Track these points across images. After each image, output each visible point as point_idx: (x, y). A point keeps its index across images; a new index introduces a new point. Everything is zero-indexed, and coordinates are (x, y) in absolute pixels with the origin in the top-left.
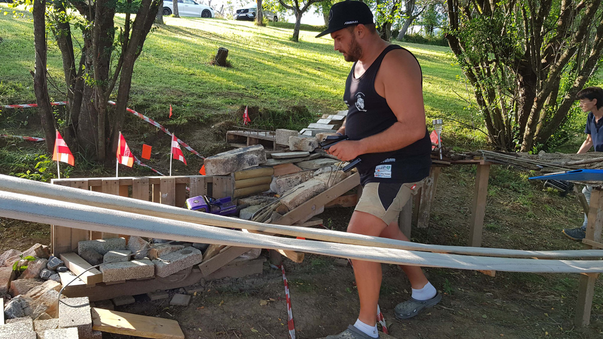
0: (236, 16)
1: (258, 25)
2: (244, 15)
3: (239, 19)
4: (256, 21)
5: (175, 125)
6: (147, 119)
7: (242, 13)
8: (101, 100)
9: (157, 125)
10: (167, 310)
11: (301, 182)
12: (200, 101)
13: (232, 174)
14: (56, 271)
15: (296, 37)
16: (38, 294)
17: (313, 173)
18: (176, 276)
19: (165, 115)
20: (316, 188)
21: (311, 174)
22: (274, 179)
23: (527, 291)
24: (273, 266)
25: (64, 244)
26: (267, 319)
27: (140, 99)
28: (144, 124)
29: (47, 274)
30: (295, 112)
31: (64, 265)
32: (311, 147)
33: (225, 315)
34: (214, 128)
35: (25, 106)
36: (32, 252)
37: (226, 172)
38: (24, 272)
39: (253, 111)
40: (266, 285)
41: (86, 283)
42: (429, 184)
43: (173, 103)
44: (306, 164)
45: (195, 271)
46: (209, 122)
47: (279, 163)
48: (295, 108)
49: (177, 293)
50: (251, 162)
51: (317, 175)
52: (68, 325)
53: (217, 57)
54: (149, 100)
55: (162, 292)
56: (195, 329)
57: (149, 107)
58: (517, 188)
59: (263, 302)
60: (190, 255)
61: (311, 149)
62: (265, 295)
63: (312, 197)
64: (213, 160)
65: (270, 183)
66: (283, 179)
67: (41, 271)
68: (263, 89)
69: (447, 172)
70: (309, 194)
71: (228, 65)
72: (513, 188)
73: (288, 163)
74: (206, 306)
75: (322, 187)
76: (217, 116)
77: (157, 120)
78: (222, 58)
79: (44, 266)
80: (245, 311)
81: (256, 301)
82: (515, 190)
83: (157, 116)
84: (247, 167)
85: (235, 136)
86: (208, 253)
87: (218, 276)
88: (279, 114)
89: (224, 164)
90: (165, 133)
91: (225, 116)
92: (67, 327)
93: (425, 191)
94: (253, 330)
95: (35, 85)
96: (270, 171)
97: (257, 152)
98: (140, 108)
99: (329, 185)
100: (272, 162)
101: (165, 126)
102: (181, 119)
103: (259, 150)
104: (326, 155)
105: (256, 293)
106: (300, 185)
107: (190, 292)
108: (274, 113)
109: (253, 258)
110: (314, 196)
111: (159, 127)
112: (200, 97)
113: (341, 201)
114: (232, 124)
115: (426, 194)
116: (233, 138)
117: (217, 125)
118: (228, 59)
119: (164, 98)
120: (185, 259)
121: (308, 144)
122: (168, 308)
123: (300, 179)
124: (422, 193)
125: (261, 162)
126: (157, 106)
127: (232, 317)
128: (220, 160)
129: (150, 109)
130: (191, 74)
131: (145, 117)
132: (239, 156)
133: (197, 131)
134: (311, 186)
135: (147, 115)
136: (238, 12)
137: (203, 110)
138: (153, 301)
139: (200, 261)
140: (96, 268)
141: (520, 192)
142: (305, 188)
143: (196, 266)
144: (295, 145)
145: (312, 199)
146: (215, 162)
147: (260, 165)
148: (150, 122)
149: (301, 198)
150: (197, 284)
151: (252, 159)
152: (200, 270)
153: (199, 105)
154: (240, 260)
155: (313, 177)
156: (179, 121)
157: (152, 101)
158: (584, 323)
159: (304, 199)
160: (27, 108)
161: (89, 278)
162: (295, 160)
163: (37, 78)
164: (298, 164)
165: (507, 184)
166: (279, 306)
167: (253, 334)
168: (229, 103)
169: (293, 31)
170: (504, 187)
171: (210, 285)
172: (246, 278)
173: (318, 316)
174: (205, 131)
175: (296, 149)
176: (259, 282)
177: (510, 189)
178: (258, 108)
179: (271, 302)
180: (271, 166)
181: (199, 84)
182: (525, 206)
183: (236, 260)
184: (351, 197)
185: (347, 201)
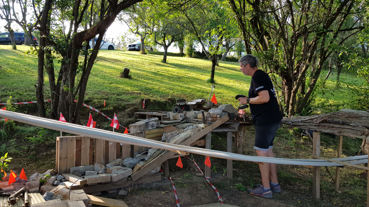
0: (128, 49)
1: (142, 53)
2: (133, 48)
3: (130, 50)
4: (141, 52)
5: (107, 110)
6: (91, 108)
7: (132, 47)
8: (72, 98)
9: (97, 111)
10: (117, 198)
11: (178, 134)
12: (118, 97)
13: (143, 132)
14: (61, 181)
15: (165, 61)
16: (56, 191)
17: (183, 130)
18: (120, 181)
19: (101, 105)
20: (186, 136)
21: (183, 131)
22: (164, 134)
23: (291, 185)
24: (165, 178)
25: (64, 169)
26: (166, 200)
27: (86, 98)
28: (90, 110)
29: (58, 182)
30: (170, 102)
31: (64, 178)
32: (181, 118)
33: (145, 199)
34: (128, 111)
35: (25, 103)
36: (48, 173)
37: (141, 131)
38: (45, 183)
39: (148, 101)
40: (163, 185)
41: (80, 185)
42: (241, 135)
43: (104, 99)
44: (180, 126)
45: (129, 179)
46: (124, 108)
47: (166, 126)
48: (169, 99)
49: (121, 189)
50: (153, 126)
51: (186, 131)
52: (78, 199)
53: (123, 73)
54: (91, 98)
55: (113, 190)
56: (132, 204)
57: (91, 102)
58: (288, 138)
59: (163, 193)
60: (127, 171)
61: (181, 119)
62: (164, 190)
63: (184, 141)
64: (134, 125)
65: (162, 136)
66: (169, 134)
67: (54, 181)
68: (151, 90)
69: (251, 130)
70: (182, 139)
71: (129, 77)
72: (285, 137)
73: (171, 126)
74: (136, 195)
75: (188, 136)
76: (128, 105)
77: (97, 108)
78: (126, 74)
79: (55, 180)
80: (155, 197)
81: (159, 192)
82: (287, 139)
83: (97, 106)
84: (151, 128)
85: (139, 115)
86: (135, 169)
87: (140, 182)
88: (161, 103)
89: (139, 127)
90: (101, 115)
91: (132, 105)
92: (78, 201)
93: (239, 139)
94: (160, 204)
95: (37, 92)
96: (162, 130)
97: (155, 121)
98: (87, 102)
99: (192, 135)
100: (163, 125)
101: (102, 111)
102: (109, 107)
103: (156, 120)
104: (189, 121)
105: (159, 189)
106: (178, 136)
107: (127, 189)
108: (159, 102)
109: (156, 172)
110: (185, 140)
111: (98, 112)
112: (118, 95)
113: (198, 143)
114: (137, 108)
115: (240, 140)
116: (138, 116)
117: (129, 109)
118: (129, 74)
119: (99, 97)
120: (125, 172)
121: (180, 116)
122: (117, 197)
123: (177, 133)
124: (238, 140)
125: (157, 126)
126: (96, 101)
127: (149, 199)
128: (138, 125)
129: (93, 102)
130: (111, 83)
131: (90, 107)
132: (147, 123)
133: (119, 113)
134: (183, 136)
135: (91, 106)
136: (130, 46)
137: (120, 102)
138: (110, 194)
139: (132, 174)
140: (82, 178)
141: (288, 139)
142: (181, 137)
143: (130, 176)
144: (173, 117)
145: (184, 142)
146: (135, 126)
147: (157, 127)
148: (93, 109)
149: (179, 141)
150: (130, 186)
151: (153, 124)
152: (132, 178)
153: (118, 99)
154: (150, 173)
155: (183, 132)
156: (109, 108)
157: (93, 98)
158: (317, 197)
159: (180, 142)
160: (26, 104)
161: (81, 182)
162: (174, 124)
163: (38, 88)
164: (176, 126)
165: (282, 135)
166: (171, 194)
167: (160, 206)
168: (134, 98)
169: (163, 56)
170: (281, 137)
171: (136, 186)
172: (153, 182)
173: (190, 198)
174: (123, 113)
175: (174, 119)
176: (160, 184)
177: (284, 138)
178: (150, 100)
179: (166, 192)
180: (162, 128)
181: (116, 88)
182: (292, 146)
183: (149, 173)
184: (202, 141)
185: (201, 143)
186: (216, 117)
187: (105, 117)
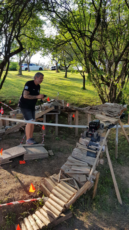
1: (57, 72)
2: (54, 68)
3: (52, 70)
5: (12, 105)
6: (5, 104)
13: (16, 115)
15: (66, 76)
19: (9, 103)
26: (17, 142)
27: (4, 99)
42: (70, 117)
54: (6, 99)
77: (7, 104)
80: (13, 141)
84: (20, 113)
86: (7, 130)
89: (14, 113)
98: (3, 102)
101: (9, 106)
105: (17, 138)
111: (7, 106)
119: (10, 99)
120: (2, 131)
124: (69, 119)
126: (8, 101)
129: (6, 102)
136: (52, 67)
146: (12, 112)
152: (5, 133)
154: (14, 132)
184: (42, 119)
185: (41, 119)
186: (48, 108)
187: (10, 109)
